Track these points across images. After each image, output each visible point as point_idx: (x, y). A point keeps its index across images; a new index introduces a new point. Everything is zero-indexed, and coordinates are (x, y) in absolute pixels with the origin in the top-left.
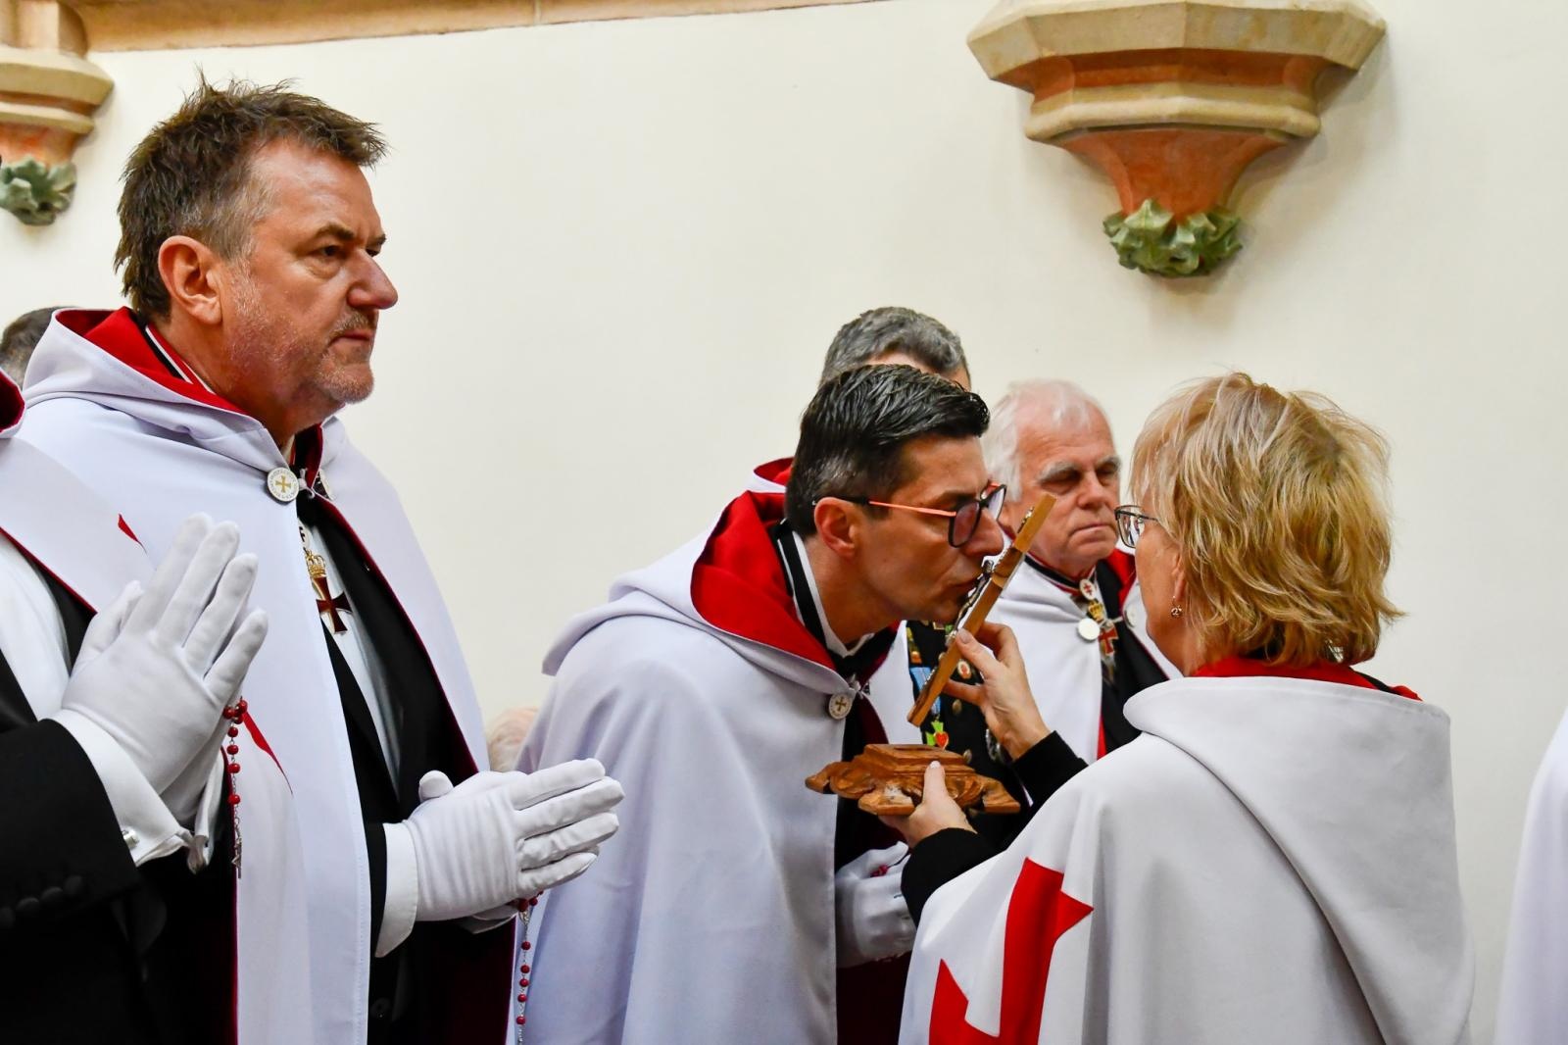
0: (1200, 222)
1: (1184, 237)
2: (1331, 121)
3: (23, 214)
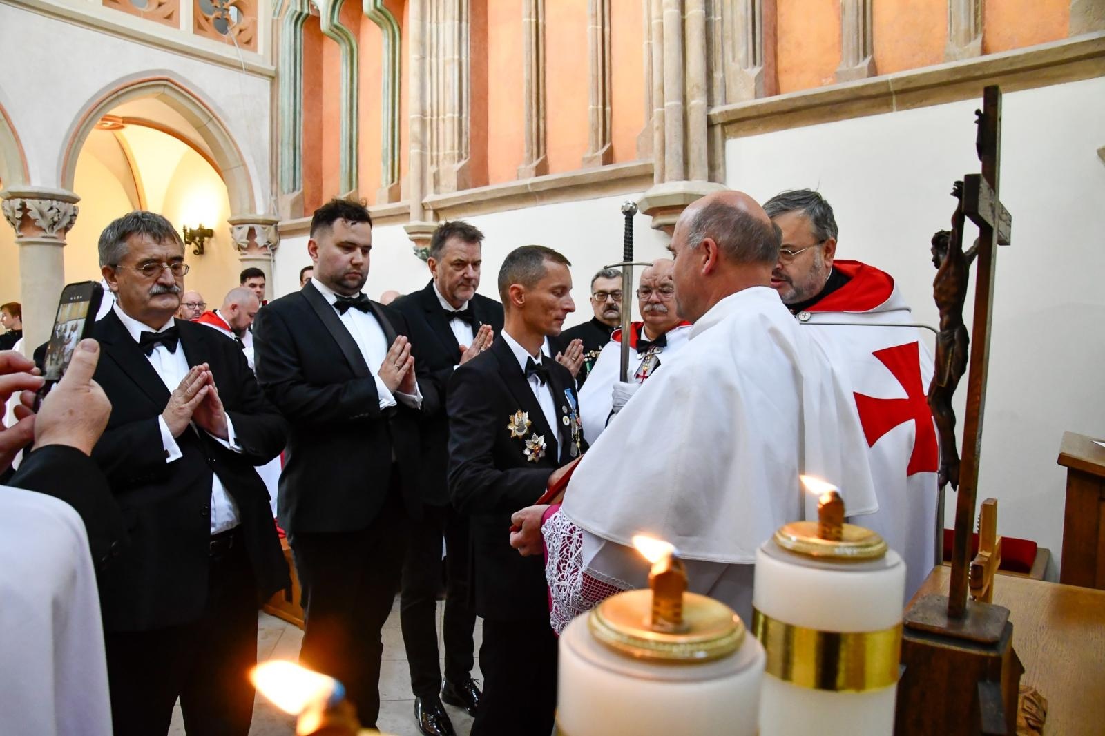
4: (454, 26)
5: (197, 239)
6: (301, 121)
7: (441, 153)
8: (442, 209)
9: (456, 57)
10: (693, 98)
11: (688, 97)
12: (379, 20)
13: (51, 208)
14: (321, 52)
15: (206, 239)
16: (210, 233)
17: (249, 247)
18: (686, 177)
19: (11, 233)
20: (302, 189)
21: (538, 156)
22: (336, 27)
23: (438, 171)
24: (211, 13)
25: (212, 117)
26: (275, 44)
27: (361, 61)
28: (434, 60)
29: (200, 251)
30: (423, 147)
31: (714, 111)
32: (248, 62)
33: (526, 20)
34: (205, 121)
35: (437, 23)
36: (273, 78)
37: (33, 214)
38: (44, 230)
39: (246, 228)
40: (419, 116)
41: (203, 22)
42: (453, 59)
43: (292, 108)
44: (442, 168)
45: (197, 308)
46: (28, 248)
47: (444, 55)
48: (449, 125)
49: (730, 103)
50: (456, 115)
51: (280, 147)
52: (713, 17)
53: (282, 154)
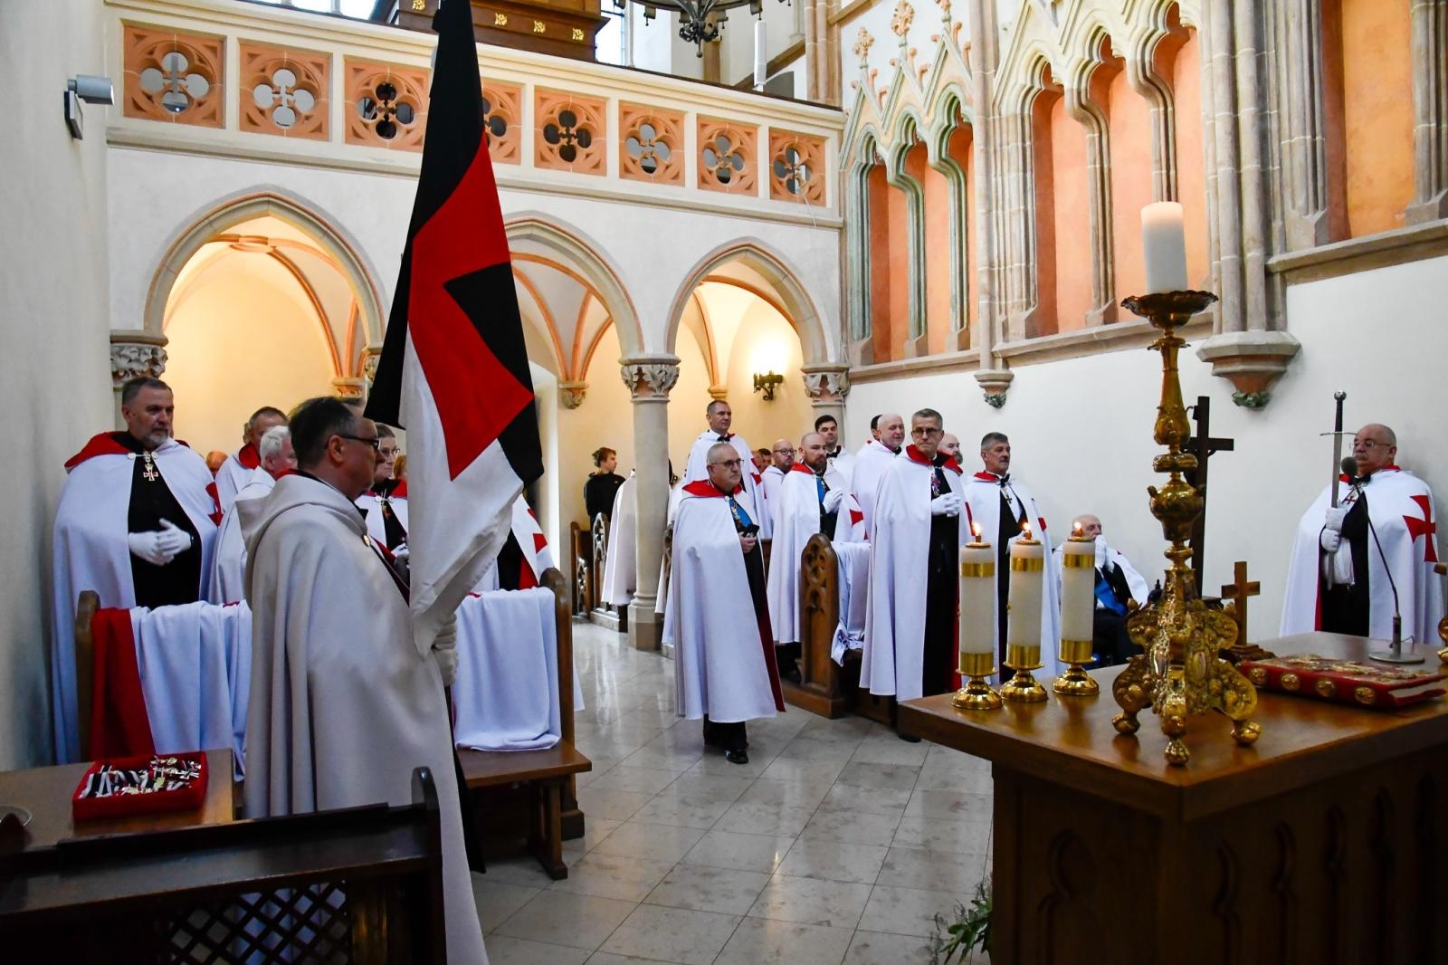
0: (1254, 394)
1: (1250, 399)
2: (1289, 368)
3: (995, 406)
4: (1019, 177)
5: (767, 385)
6: (869, 268)
7: (1009, 302)
8: (1010, 357)
9: (1022, 207)
10: (1249, 250)
11: (1245, 249)
12: (945, 170)
13: (661, 372)
14: (886, 198)
15: (776, 384)
16: (779, 379)
17: (822, 393)
18: (1244, 328)
19: (627, 393)
20: (871, 336)
21: (1107, 301)
22: (902, 177)
23: (1007, 320)
24: (784, 177)
25: (786, 272)
26: (842, 196)
27: (927, 206)
28: (1000, 212)
29: (770, 397)
30: (992, 298)
31: (1272, 261)
32: (817, 217)
33: (1090, 167)
34: (780, 277)
35: (1002, 175)
36: (840, 229)
37: (647, 378)
38: (654, 391)
39: (819, 376)
40: (987, 268)
41: (778, 187)
42: (1019, 210)
43: (860, 257)
44: (1010, 317)
45: (789, 454)
46: (642, 407)
47: (1010, 206)
48: (1016, 275)
49: (1289, 252)
50: (1024, 264)
51: (849, 295)
52: (1271, 167)
53: (851, 302)
